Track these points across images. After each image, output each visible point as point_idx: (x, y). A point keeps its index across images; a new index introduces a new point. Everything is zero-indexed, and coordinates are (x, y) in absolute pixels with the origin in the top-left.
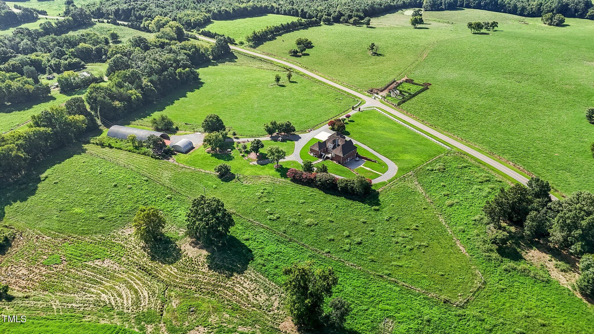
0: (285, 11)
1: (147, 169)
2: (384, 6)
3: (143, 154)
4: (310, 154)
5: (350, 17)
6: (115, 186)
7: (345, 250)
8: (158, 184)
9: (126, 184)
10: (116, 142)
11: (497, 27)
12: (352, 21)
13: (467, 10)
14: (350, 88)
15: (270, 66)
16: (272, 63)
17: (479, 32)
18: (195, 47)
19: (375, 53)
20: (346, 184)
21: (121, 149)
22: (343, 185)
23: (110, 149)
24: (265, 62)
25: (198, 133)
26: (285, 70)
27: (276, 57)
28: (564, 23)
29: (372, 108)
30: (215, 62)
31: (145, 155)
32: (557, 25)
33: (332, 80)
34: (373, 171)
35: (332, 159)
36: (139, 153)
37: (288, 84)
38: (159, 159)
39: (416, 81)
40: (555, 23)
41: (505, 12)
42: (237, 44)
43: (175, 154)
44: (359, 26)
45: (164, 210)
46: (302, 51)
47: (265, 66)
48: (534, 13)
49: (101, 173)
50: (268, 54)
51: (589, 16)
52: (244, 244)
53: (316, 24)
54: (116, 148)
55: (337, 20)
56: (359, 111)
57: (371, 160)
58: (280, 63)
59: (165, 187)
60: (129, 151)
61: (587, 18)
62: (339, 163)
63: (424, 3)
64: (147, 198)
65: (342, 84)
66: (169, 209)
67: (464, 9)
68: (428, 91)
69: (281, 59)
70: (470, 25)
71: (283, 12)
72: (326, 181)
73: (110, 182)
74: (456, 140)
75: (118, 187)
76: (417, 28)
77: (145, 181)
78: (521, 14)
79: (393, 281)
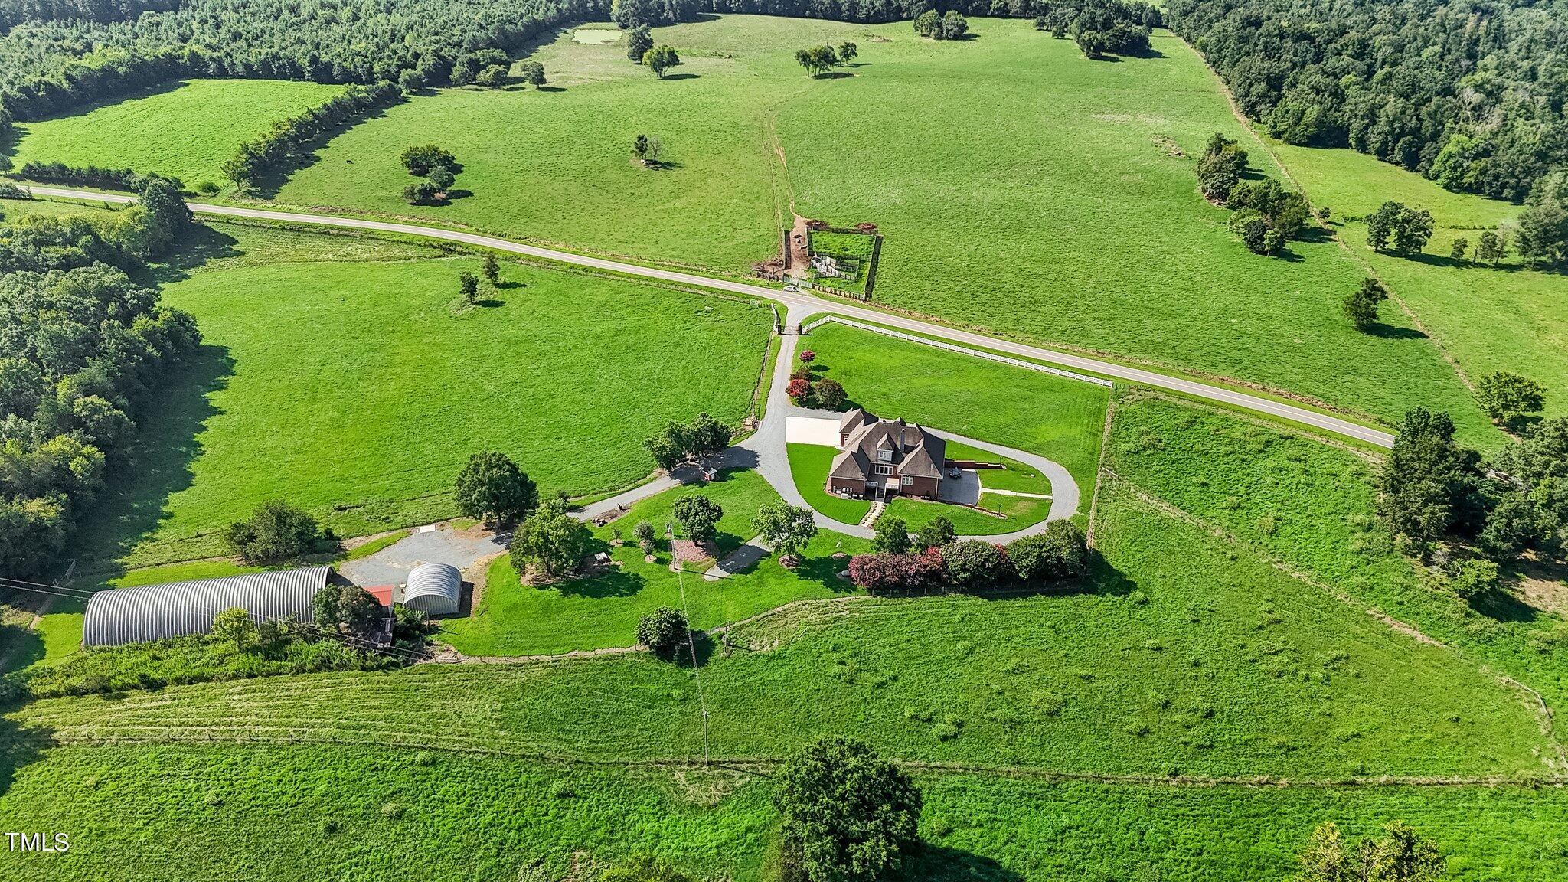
0: (247, 66)
1: (386, 718)
2: (523, 25)
3: (319, 669)
4: (832, 494)
5: (475, 66)
6: (332, 829)
7: (1200, 747)
8: (479, 757)
9: (368, 807)
10: (155, 658)
11: (856, 55)
12: (482, 76)
13: (727, 19)
14: (694, 271)
15: (378, 250)
16: (372, 237)
17: (826, 72)
18: (88, 229)
19: (655, 162)
20: (1039, 556)
21: (207, 680)
22: (1032, 560)
23: (156, 695)
24: (346, 239)
25: (424, 529)
26: (438, 252)
27: (367, 216)
28: (968, 32)
29: (824, 320)
30: (166, 266)
31: (331, 669)
32: (956, 38)
33: (613, 258)
34: (1019, 494)
35: (903, 492)
36: (302, 670)
37: (499, 295)
38: (397, 666)
39: (833, 223)
40: (952, 33)
41: (813, 16)
42: (196, 195)
43: (434, 630)
44: (512, 89)
45: (588, 843)
46: (445, 185)
47: (358, 250)
48: (878, 13)
49: (220, 803)
50: (333, 211)
51: (998, 9)
52: (948, 849)
53: (390, 98)
54: (179, 681)
55: (439, 77)
56: (800, 333)
57: (987, 467)
58: (402, 234)
59: (513, 759)
60: (251, 676)
61: (993, 16)
62: (932, 499)
63: (615, 7)
64: (490, 825)
65: (655, 264)
66: (600, 833)
67: (719, 18)
68: (886, 243)
69: (391, 218)
70: (804, 58)
71: (240, 69)
72: (983, 564)
73: (294, 822)
74: (1088, 356)
75: (344, 829)
76: (665, 78)
77: (426, 764)
78: (852, 19)
79: (1386, 784)
